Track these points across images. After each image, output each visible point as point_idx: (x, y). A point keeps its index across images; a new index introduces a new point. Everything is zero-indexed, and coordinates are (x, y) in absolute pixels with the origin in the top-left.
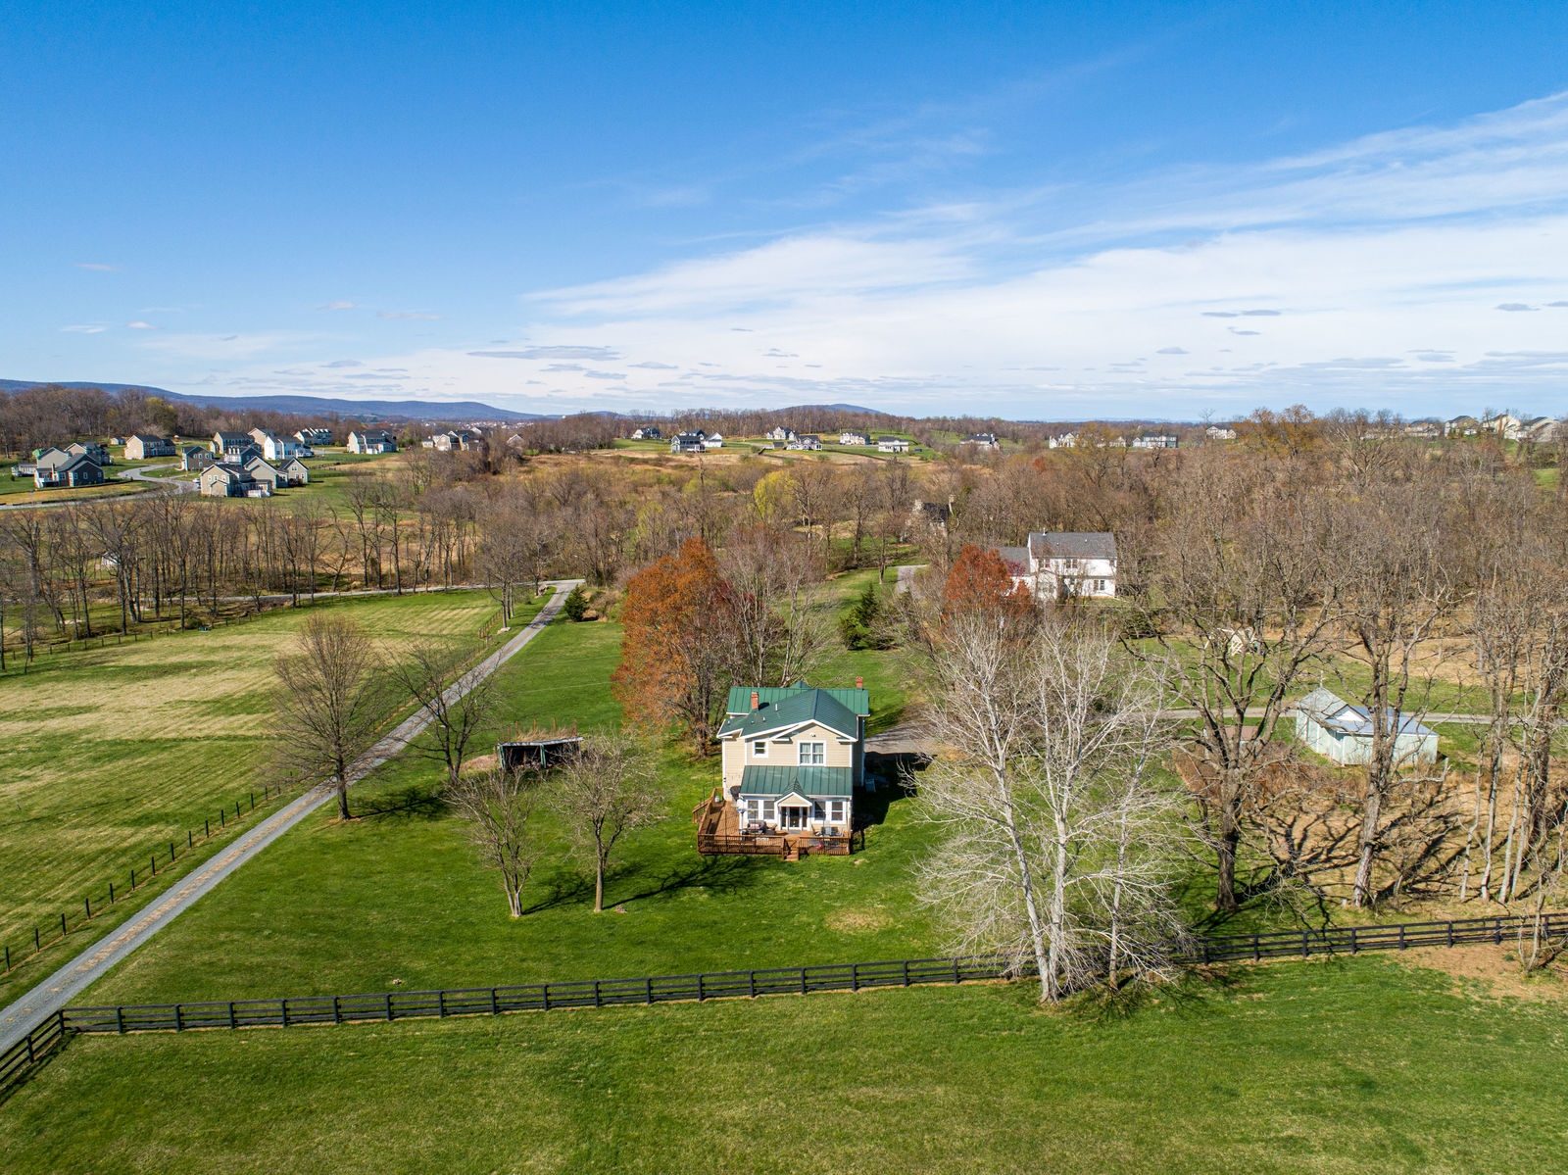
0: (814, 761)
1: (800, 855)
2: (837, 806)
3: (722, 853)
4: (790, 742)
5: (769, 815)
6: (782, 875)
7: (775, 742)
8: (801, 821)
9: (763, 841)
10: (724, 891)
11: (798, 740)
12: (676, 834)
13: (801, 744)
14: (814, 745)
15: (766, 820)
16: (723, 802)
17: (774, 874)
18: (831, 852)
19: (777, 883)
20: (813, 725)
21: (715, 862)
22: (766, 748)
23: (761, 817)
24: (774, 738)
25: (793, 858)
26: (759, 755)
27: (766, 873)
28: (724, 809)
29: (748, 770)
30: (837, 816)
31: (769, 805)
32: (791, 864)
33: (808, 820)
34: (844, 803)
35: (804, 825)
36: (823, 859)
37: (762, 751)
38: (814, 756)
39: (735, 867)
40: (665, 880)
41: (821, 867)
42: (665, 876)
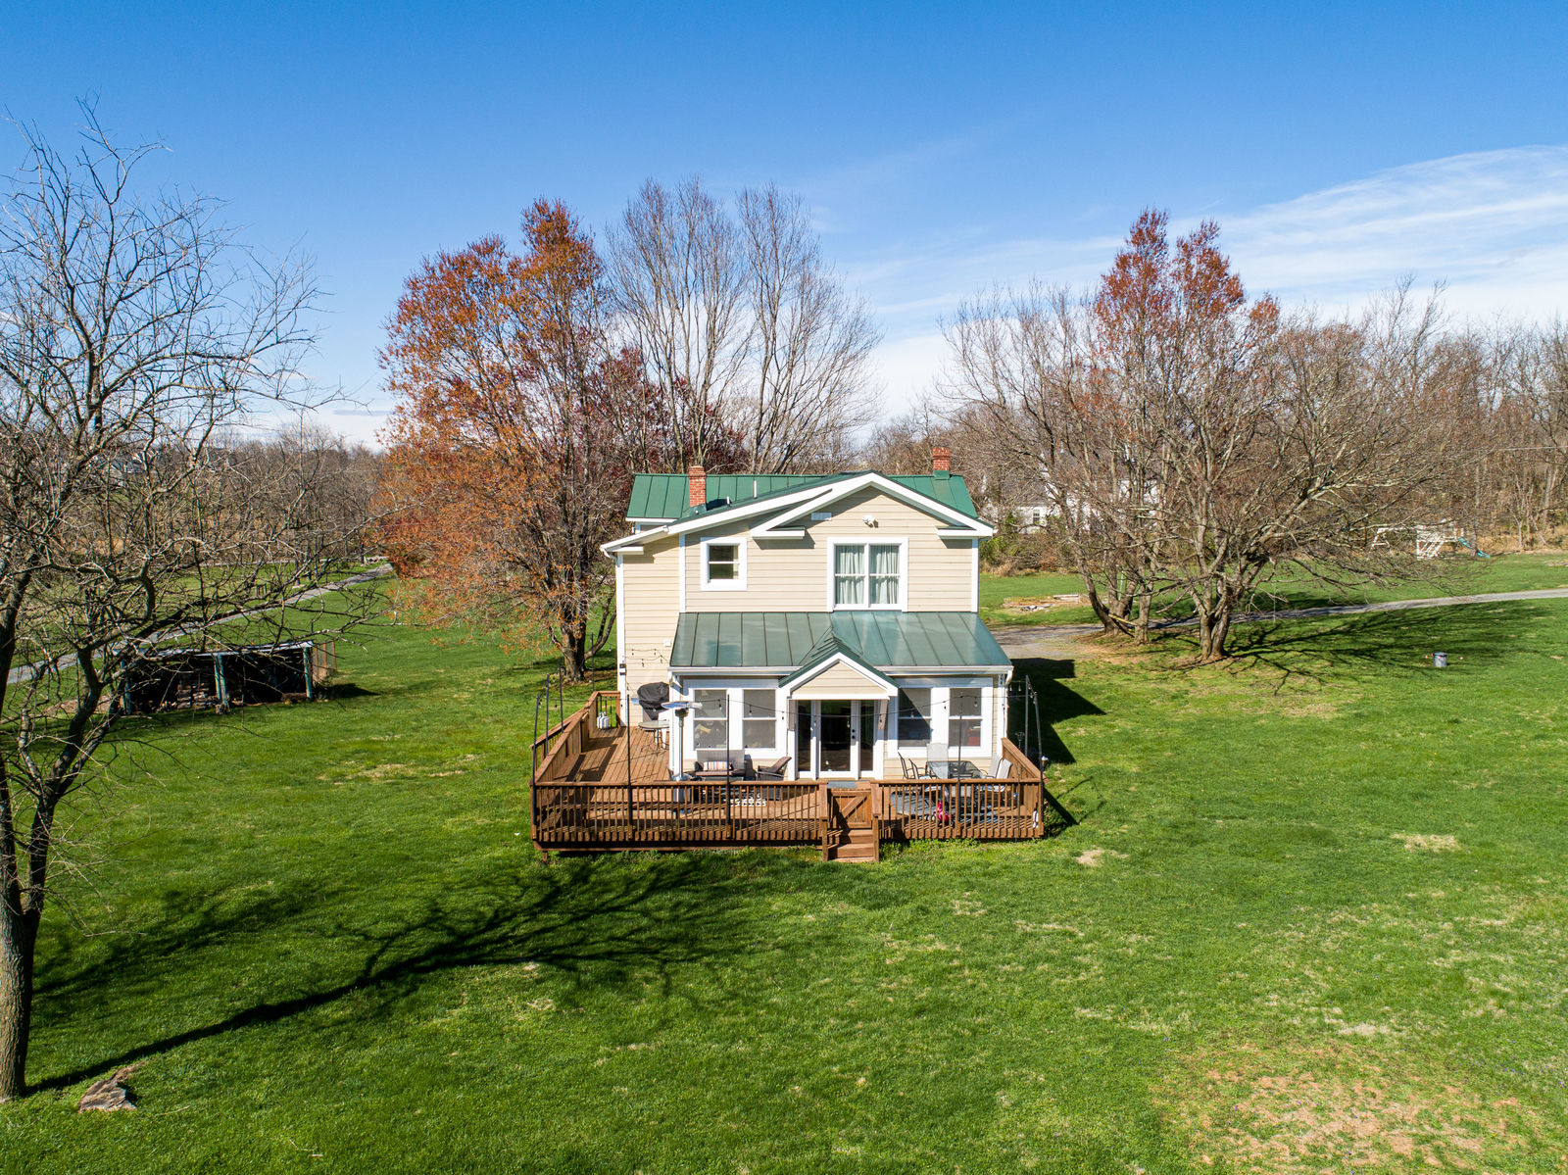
0: (873, 598)
1: (882, 841)
2: (965, 702)
3: (609, 846)
4: (807, 543)
5: (759, 734)
6: (841, 908)
7: (763, 544)
8: (855, 750)
9: (751, 807)
10: (617, 979)
11: (828, 534)
12: (476, 805)
13: (840, 549)
14: (876, 549)
15: (748, 751)
16: (619, 728)
17: (812, 907)
18: (982, 829)
19: (830, 939)
20: (869, 492)
21: (581, 877)
22: (740, 563)
23: (736, 741)
24: (762, 531)
25: (860, 853)
26: (720, 583)
27: (777, 903)
28: (622, 744)
29: (691, 624)
30: (964, 733)
31: (759, 704)
32: (859, 874)
33: (878, 746)
34: (987, 692)
35: (866, 763)
36: (959, 853)
37: (727, 572)
38: (874, 583)
39: (653, 889)
40: (389, 940)
41: (967, 879)
42: (392, 927)
